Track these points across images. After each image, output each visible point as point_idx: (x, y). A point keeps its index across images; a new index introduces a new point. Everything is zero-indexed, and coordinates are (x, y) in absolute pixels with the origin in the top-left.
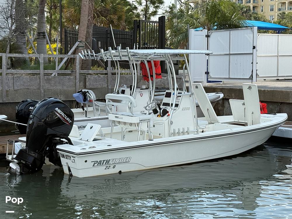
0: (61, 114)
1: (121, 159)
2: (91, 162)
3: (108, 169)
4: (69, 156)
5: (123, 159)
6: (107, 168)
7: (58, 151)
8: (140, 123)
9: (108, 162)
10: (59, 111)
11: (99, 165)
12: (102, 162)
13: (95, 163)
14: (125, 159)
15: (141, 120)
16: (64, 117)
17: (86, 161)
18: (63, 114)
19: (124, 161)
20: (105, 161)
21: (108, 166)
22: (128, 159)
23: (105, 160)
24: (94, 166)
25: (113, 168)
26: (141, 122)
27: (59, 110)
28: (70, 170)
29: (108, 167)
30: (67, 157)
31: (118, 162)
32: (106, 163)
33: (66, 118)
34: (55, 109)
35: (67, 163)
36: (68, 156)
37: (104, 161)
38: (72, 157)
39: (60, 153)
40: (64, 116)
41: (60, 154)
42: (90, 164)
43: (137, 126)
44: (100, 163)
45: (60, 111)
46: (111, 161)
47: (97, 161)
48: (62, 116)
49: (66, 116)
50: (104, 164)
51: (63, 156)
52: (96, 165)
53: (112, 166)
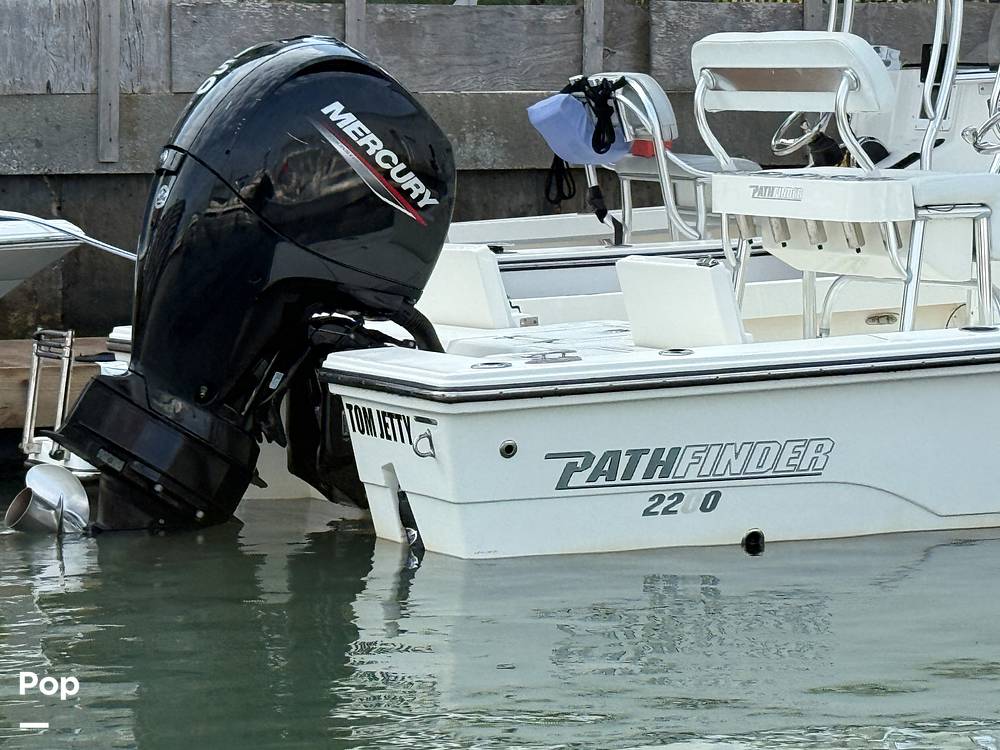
0: (361, 143)
1: (761, 447)
2: (549, 457)
3: (666, 511)
4: (398, 417)
5: (775, 448)
6: (660, 509)
7: (334, 389)
8: (919, 225)
9: (663, 463)
10: (350, 124)
11: (601, 480)
12: (624, 461)
13: (571, 469)
14: (788, 453)
15: (926, 207)
16: (387, 166)
17: (509, 451)
18: (377, 148)
19: (782, 466)
20: (645, 460)
21: (668, 490)
22: (811, 453)
23: (646, 452)
24: (562, 485)
25: (703, 509)
26: (926, 219)
27: (350, 117)
28: (407, 519)
29: (666, 503)
30: (390, 425)
31: (736, 468)
32: (649, 474)
33: (400, 174)
34: (325, 111)
35: (389, 468)
36: (391, 416)
37: (635, 455)
38: (418, 419)
39: (345, 402)
40: (386, 159)
41: (350, 407)
42: (536, 472)
43: (900, 245)
44: (608, 469)
45: (359, 124)
46: (687, 458)
47: (588, 457)
48: (370, 161)
49: (395, 160)
50: (638, 477)
51: (366, 420)
52: (578, 479)
53: (695, 496)
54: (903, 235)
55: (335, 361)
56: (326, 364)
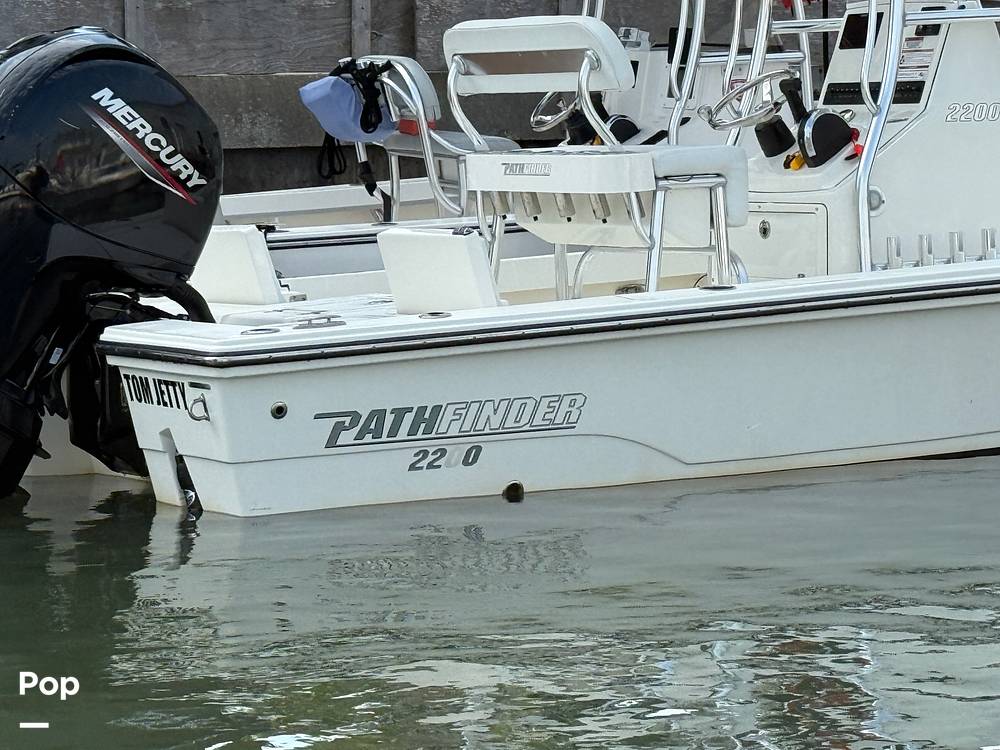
1: (517, 403)
2: (318, 417)
3: (430, 466)
4: (173, 384)
5: (531, 404)
6: (424, 463)
7: (111, 361)
8: (660, 195)
9: (427, 419)
12: (389, 419)
13: (338, 429)
14: (543, 408)
15: (666, 178)
17: (279, 412)
19: (538, 421)
20: (409, 418)
22: (565, 407)
23: (410, 410)
25: (466, 463)
26: (666, 189)
27: (119, 102)
28: (185, 481)
29: (431, 458)
30: (165, 392)
31: (495, 422)
32: (413, 431)
33: (169, 156)
34: (95, 97)
35: (166, 434)
36: (167, 383)
38: (193, 385)
39: (122, 372)
41: (127, 377)
43: (642, 214)
44: (374, 427)
47: (355, 416)
48: (140, 144)
49: (164, 142)
50: (403, 433)
51: (143, 390)
52: (347, 437)
54: (645, 204)
55: (111, 334)
56: (103, 337)
